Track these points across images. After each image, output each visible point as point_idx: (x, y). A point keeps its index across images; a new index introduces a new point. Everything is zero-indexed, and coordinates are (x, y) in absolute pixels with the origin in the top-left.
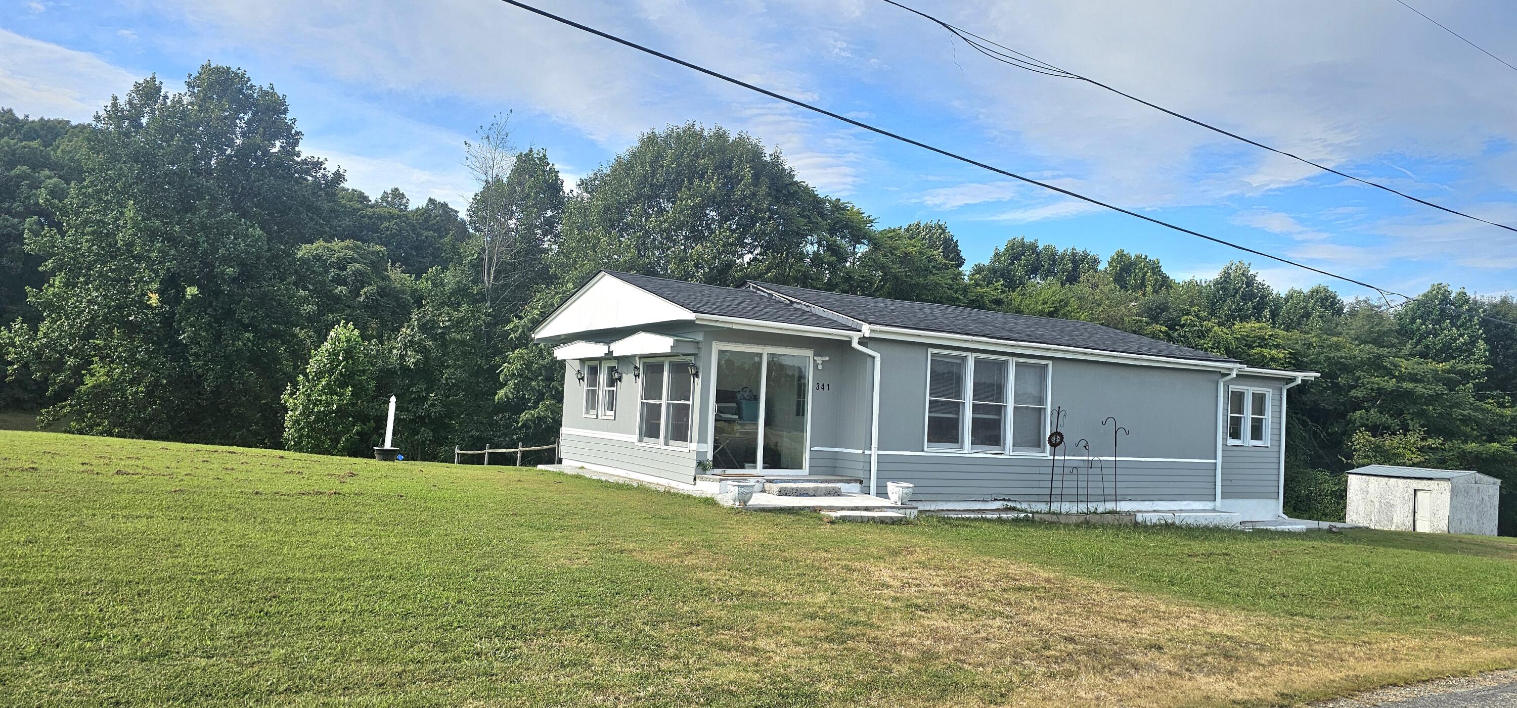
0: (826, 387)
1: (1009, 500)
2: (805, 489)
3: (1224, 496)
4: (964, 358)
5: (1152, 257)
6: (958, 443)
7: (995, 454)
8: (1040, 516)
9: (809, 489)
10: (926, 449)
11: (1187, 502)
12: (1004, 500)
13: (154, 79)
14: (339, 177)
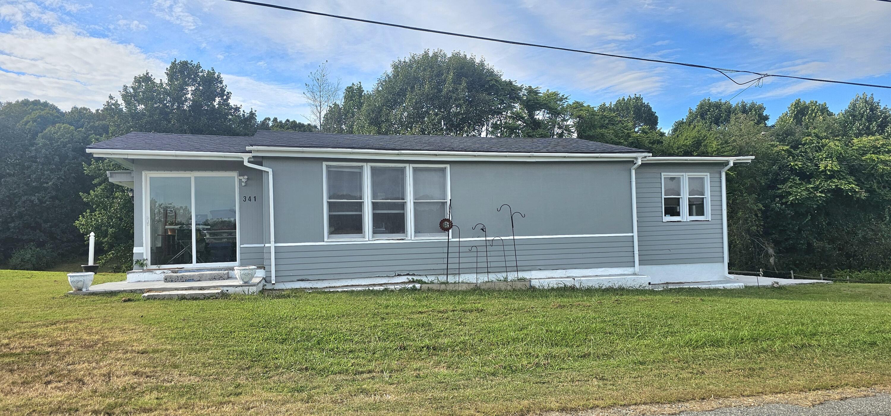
0: (253, 199)
1: (414, 275)
2: (190, 276)
3: (641, 263)
4: (361, 167)
5: (820, 102)
6: (362, 233)
7: (398, 240)
8: (427, 285)
9: (194, 276)
10: (326, 240)
11: (603, 269)
12: (408, 275)
13: (147, 74)
14: (252, 115)
